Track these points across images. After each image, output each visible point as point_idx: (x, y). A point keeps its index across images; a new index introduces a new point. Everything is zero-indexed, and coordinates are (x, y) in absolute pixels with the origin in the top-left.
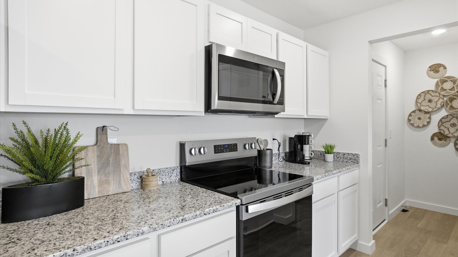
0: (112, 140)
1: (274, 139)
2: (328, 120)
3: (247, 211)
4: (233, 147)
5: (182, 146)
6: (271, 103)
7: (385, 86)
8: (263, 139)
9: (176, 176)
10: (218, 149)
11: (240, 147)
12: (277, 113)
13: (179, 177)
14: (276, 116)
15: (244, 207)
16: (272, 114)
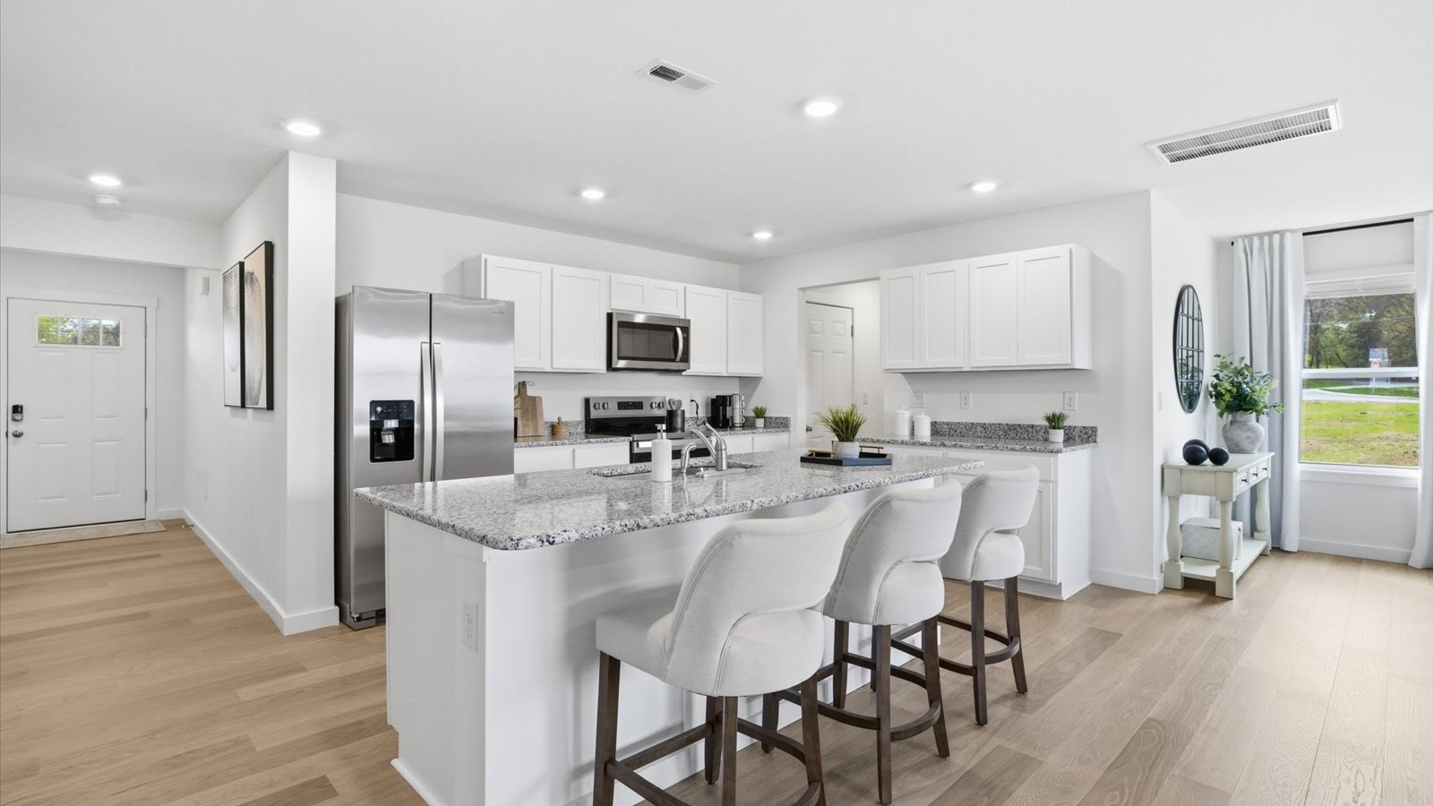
0: (531, 392)
1: (692, 401)
2: (762, 380)
3: (638, 446)
4: (638, 405)
5: (587, 401)
6: (674, 360)
7: (852, 335)
8: (677, 399)
9: (581, 429)
10: (623, 405)
11: (646, 406)
12: (684, 370)
13: (584, 430)
14: (683, 373)
15: (635, 443)
16: (679, 372)
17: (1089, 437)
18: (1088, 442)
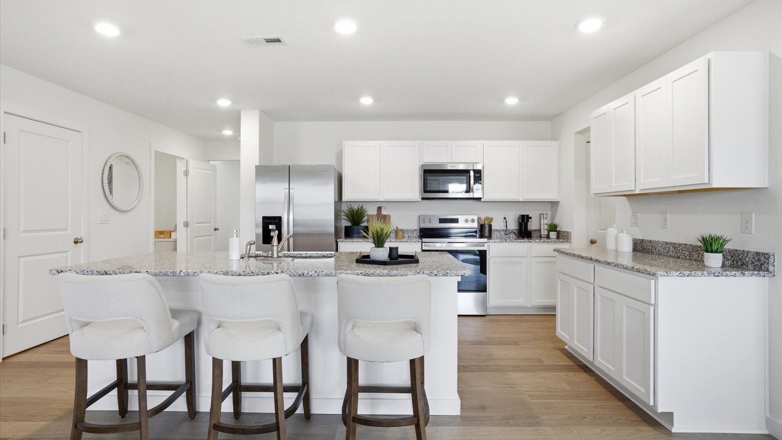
0: (384, 212)
1: (504, 219)
2: (560, 203)
4: (454, 220)
8: (490, 217)
10: (443, 220)
12: (480, 198)
14: (482, 200)
17: (761, 265)
18: (760, 269)
